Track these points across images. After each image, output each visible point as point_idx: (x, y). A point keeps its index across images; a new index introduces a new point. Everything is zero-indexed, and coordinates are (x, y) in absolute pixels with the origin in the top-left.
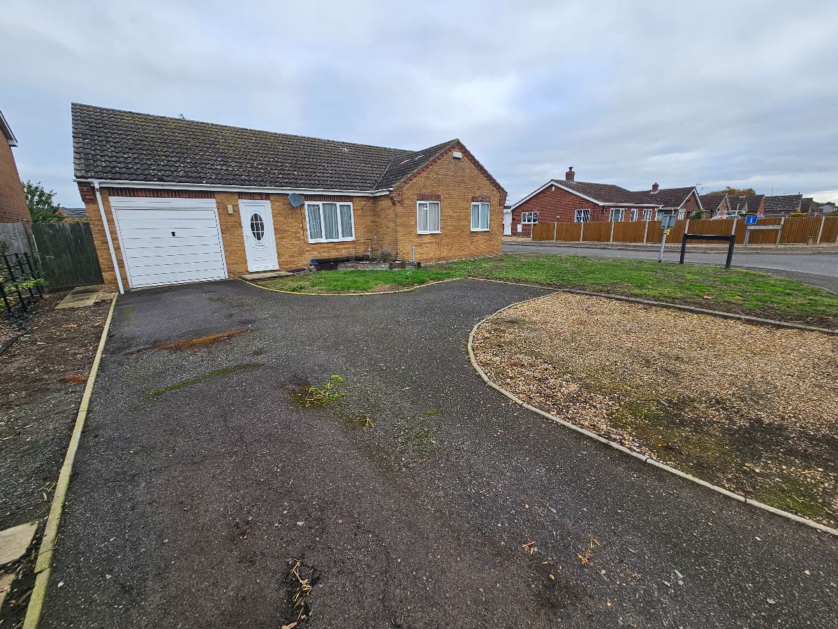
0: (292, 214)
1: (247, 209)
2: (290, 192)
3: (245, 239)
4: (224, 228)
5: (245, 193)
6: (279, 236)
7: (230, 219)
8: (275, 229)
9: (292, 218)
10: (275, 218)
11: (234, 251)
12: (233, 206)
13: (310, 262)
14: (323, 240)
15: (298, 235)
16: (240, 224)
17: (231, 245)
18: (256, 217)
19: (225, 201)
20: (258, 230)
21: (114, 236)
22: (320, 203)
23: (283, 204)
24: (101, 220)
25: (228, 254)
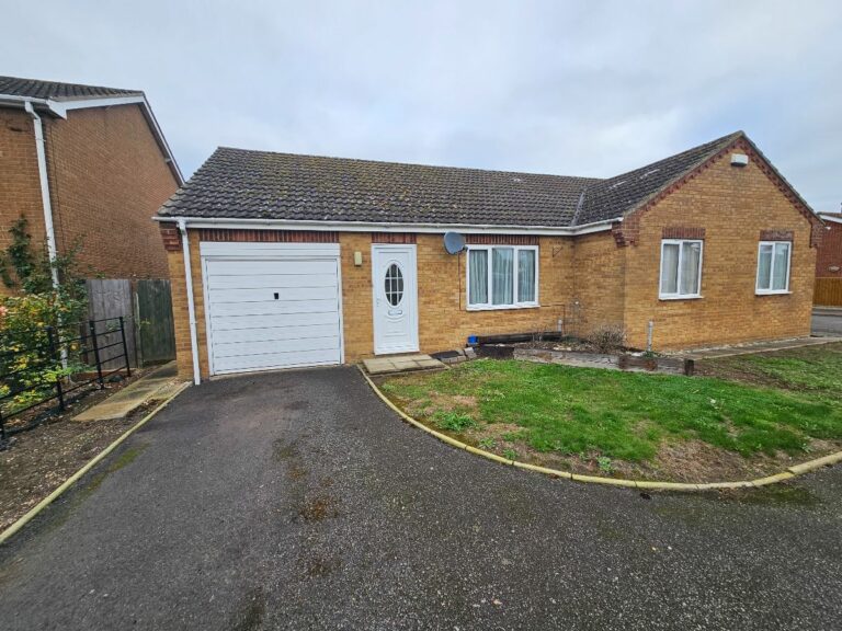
0: (446, 264)
1: (382, 258)
2: (447, 231)
3: (375, 304)
4: (347, 287)
5: (381, 233)
6: (423, 299)
7: (357, 274)
8: (419, 288)
9: (446, 272)
10: (421, 272)
11: (358, 324)
12: (363, 254)
13: (466, 342)
14: (489, 306)
15: (452, 298)
16: (370, 281)
17: (353, 314)
18: (394, 271)
19: (352, 245)
20: (394, 289)
21: (198, 299)
22: (490, 248)
23: (434, 250)
24: (184, 276)
25: (347, 326)
